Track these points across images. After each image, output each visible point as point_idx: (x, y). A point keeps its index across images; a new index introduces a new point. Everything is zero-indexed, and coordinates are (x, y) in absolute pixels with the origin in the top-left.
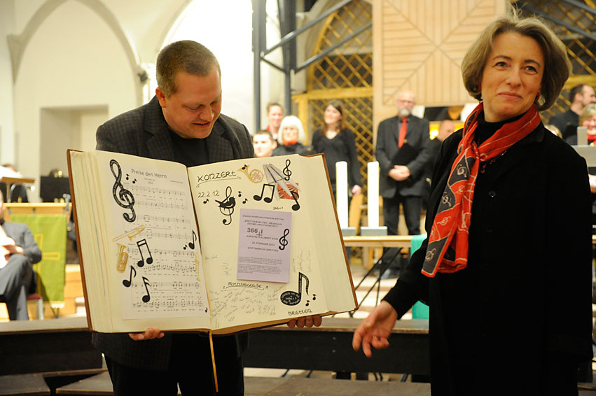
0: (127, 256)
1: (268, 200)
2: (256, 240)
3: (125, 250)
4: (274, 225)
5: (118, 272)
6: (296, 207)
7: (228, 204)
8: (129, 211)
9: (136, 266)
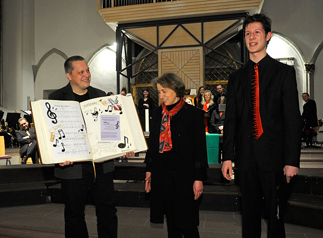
0: (54, 136)
1: (110, 111)
2: (107, 126)
3: (53, 134)
4: (114, 120)
5: (50, 142)
6: (121, 113)
7: (96, 114)
8: (54, 120)
9: (58, 139)
